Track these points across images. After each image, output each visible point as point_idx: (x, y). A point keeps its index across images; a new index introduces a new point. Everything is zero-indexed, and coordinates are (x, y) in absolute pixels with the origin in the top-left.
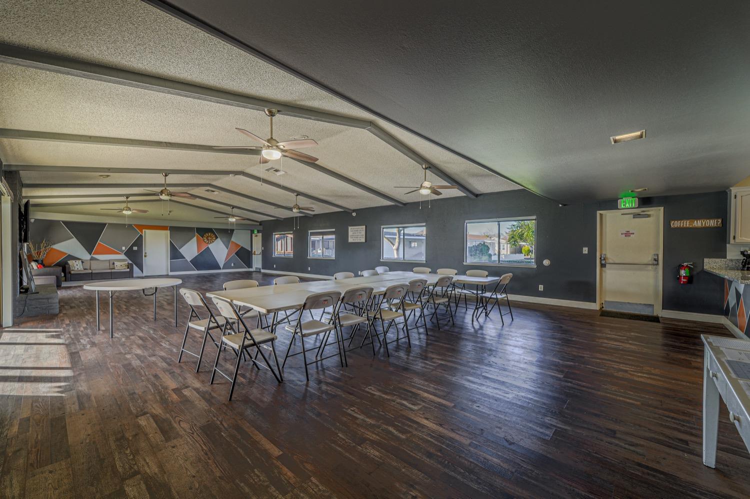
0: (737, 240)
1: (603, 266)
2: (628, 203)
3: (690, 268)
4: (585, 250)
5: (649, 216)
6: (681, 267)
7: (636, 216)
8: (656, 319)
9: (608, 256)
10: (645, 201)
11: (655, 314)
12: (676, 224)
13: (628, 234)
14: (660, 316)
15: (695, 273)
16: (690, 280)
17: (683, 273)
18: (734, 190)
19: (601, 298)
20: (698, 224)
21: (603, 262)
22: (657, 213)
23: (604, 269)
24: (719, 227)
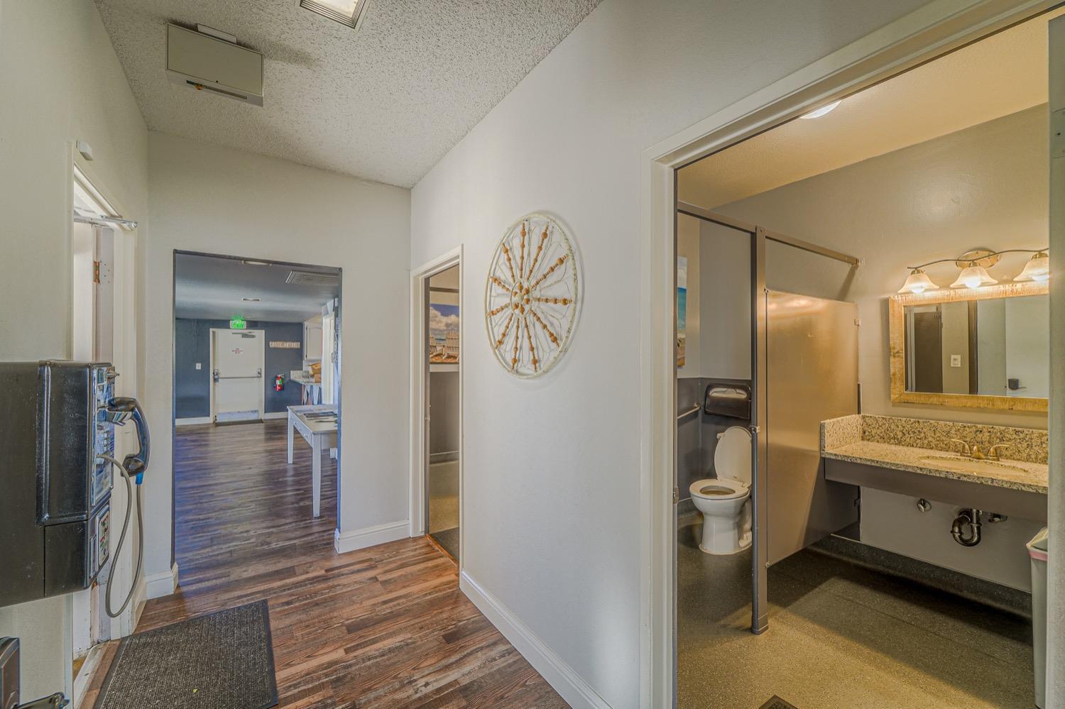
0: (308, 358)
1: (215, 380)
2: (238, 323)
3: (282, 379)
4: (198, 366)
5: (253, 337)
6: (277, 378)
7: (245, 336)
8: (260, 421)
9: (220, 371)
10: (253, 324)
11: (259, 418)
12: (273, 345)
13: (237, 351)
14: (263, 418)
15: (285, 382)
16: (282, 388)
17: (278, 382)
18: (306, 324)
19: (214, 412)
20: (287, 345)
21: (216, 377)
22: (260, 334)
23: (217, 383)
24: (298, 349)
